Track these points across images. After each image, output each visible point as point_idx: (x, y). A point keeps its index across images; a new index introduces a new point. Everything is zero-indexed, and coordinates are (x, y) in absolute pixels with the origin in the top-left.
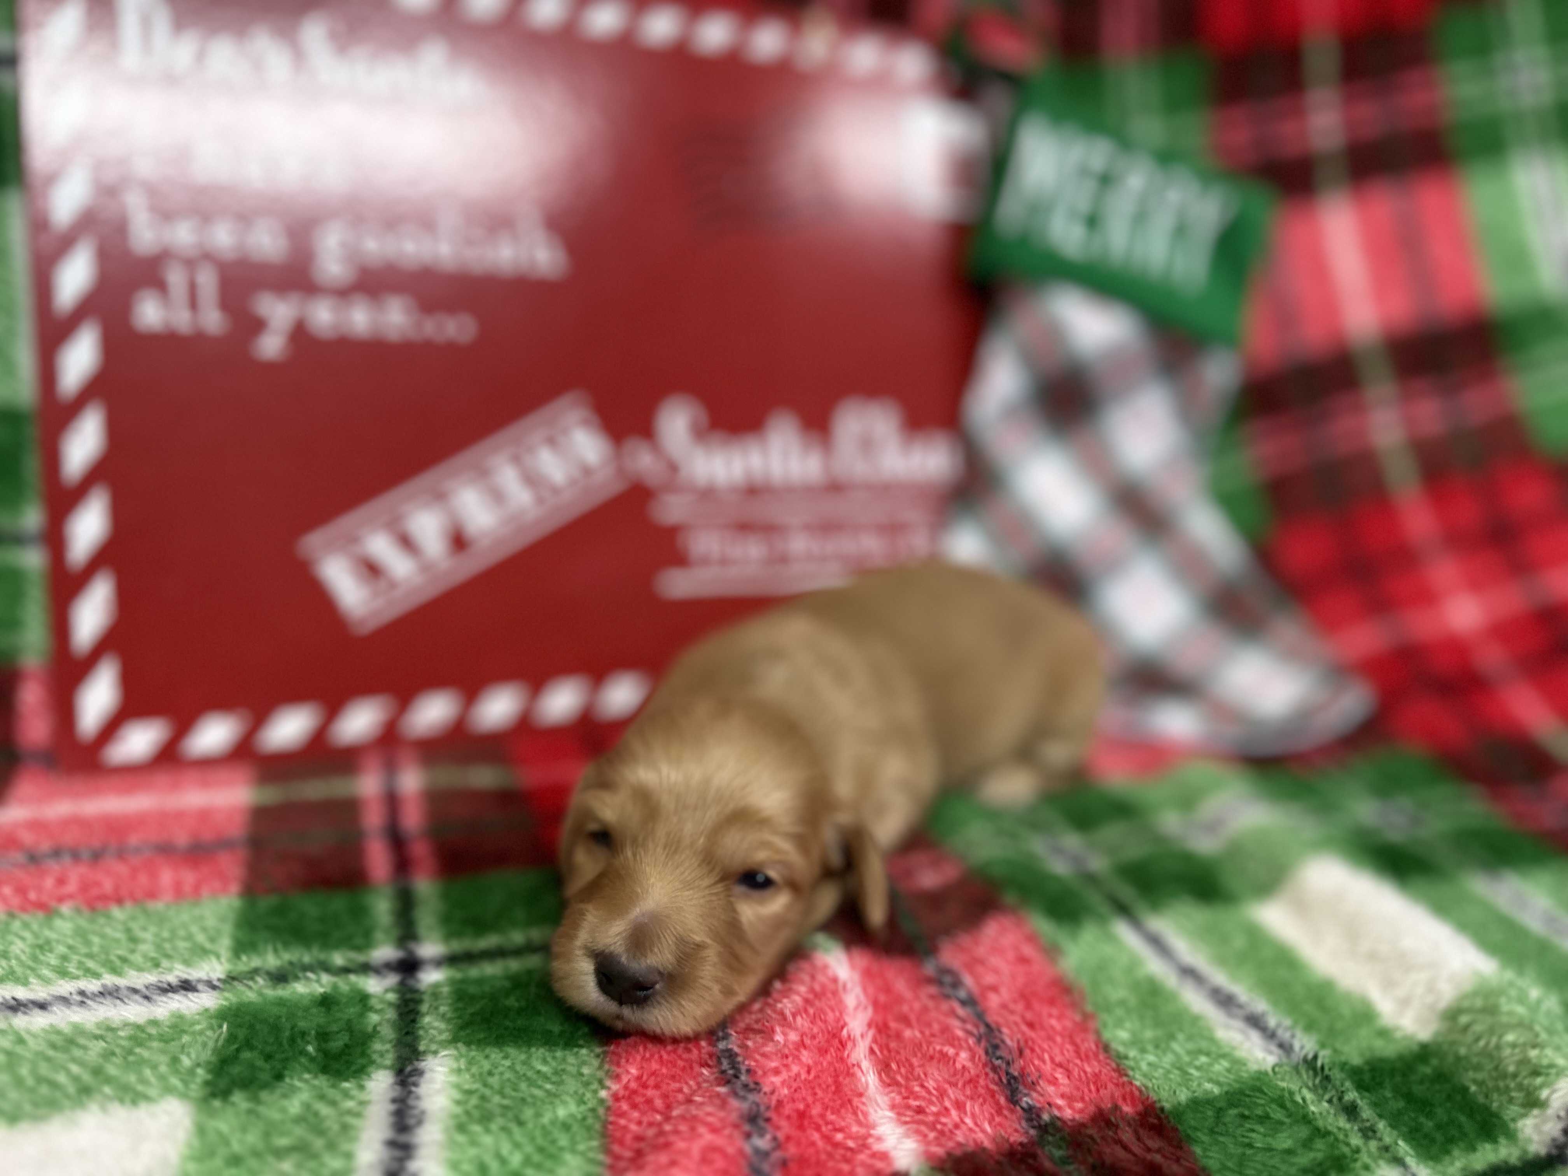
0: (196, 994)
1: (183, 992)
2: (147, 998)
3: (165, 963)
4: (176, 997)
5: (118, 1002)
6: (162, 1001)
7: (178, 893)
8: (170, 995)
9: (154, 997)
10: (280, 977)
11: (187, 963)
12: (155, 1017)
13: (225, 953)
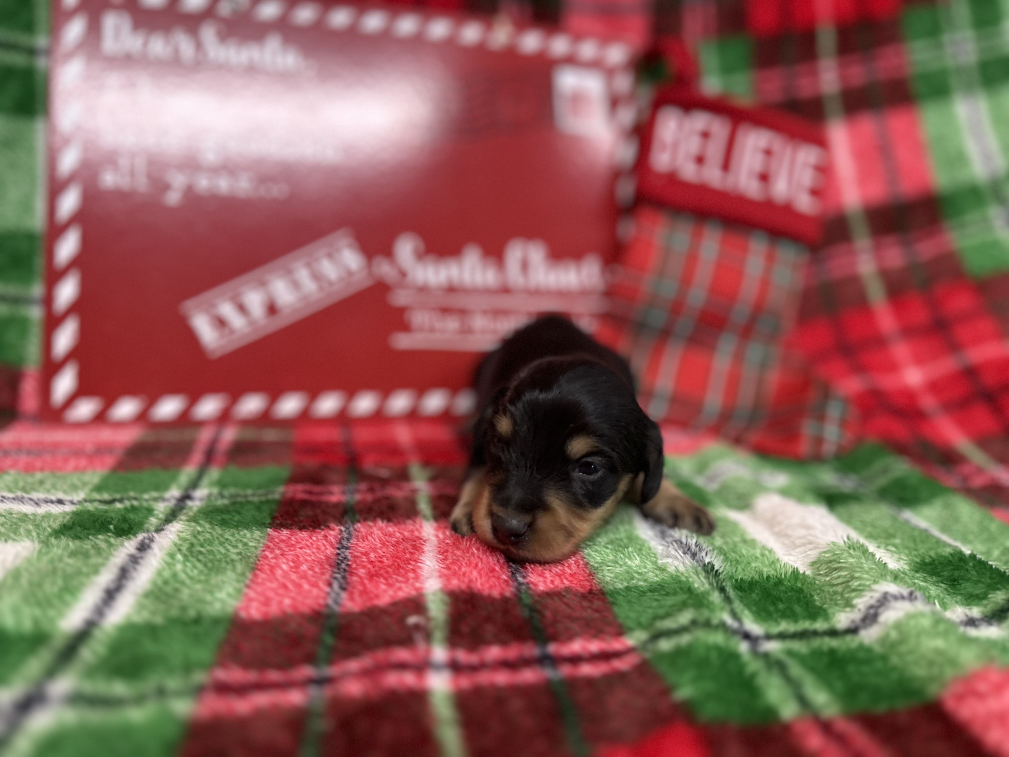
0: (62, 506)
1: (56, 504)
2: (37, 504)
3: (53, 491)
4: (52, 505)
5: (21, 503)
6: (45, 507)
7: (76, 469)
8: (49, 504)
9: (42, 504)
10: (111, 502)
11: (65, 492)
12: (36, 512)
13: (87, 490)
